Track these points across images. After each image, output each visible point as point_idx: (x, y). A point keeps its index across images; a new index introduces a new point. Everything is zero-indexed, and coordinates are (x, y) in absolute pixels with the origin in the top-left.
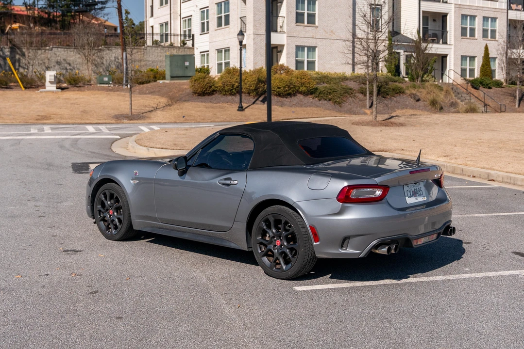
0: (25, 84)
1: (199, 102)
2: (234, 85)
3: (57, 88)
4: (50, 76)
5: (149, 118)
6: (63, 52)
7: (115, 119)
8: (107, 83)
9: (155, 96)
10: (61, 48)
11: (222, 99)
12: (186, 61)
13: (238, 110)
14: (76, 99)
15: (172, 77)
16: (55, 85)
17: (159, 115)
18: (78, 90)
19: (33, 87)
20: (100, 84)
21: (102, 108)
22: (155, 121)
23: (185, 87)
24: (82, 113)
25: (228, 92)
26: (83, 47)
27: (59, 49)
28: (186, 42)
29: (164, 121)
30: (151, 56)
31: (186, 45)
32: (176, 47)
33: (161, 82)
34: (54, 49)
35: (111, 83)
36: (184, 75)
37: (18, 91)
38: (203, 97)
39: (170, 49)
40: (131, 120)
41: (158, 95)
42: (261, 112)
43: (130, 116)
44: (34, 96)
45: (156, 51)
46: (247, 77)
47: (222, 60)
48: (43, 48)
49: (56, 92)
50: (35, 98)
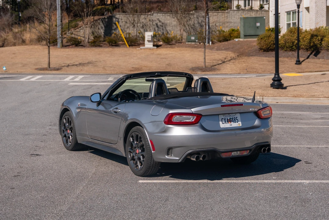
0: (129, 42)
1: (264, 57)
2: (294, 42)
3: (154, 46)
4: (148, 36)
5: (219, 70)
6: (161, 17)
7: (191, 71)
8: (194, 41)
9: (228, 52)
10: (160, 13)
11: (283, 54)
12: (258, 22)
13: (296, 64)
14: (166, 54)
15: (245, 36)
16: (152, 43)
17: (228, 68)
18: (170, 48)
19: (137, 45)
20: (189, 42)
21: (184, 62)
22: (223, 73)
23: (255, 44)
24: (167, 66)
25: (289, 48)
26: (177, 12)
27: (159, 14)
28: (263, 6)
29: (230, 73)
30: (233, 18)
31: (264, 9)
32: (254, 10)
33: (237, 40)
34: (154, 14)
35: (197, 41)
36: (255, 34)
37: (124, 48)
38: (268, 53)
39: (249, 12)
40: (204, 71)
41: (231, 51)
42: (316, 65)
43: (204, 69)
44: (134, 52)
45: (238, 14)
46: (306, 35)
47: (290, 21)
48: (147, 14)
49: (152, 49)
50: (135, 53)
